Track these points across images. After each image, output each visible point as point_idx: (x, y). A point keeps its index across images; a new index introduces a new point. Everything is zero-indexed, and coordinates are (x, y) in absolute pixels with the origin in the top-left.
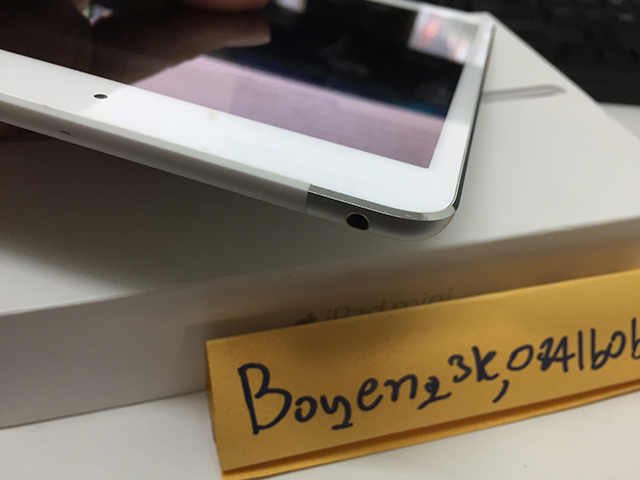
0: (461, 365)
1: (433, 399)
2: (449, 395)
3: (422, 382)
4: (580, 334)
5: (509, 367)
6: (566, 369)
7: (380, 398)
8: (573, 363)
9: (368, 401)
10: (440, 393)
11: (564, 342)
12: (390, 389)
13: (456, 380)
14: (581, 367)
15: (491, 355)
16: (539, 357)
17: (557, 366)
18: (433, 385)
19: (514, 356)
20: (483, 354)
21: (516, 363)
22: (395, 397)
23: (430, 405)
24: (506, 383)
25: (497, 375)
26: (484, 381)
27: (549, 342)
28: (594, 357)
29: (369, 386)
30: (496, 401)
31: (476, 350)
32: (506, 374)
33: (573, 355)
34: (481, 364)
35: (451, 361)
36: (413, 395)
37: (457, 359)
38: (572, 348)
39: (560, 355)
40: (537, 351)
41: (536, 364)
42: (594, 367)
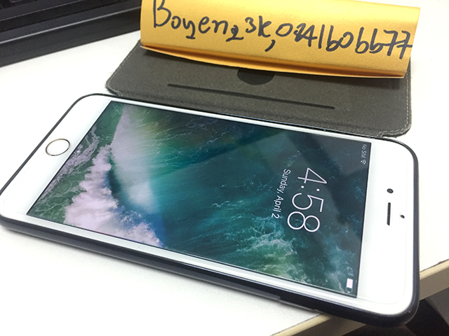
0: (251, 24)
1: (234, 38)
2: (243, 38)
3: (230, 26)
4: (323, 27)
5: (277, 32)
6: (310, 45)
7: (209, 28)
8: (315, 43)
9: (203, 28)
10: (237, 36)
11: (312, 28)
12: (214, 25)
14: (320, 47)
15: (268, 23)
16: (295, 32)
17: (304, 41)
18: (235, 30)
19: (281, 27)
20: (264, 21)
21: (282, 32)
22: (216, 31)
23: (232, 41)
24: (274, 42)
25: (269, 35)
26: (262, 36)
27: (303, 26)
28: (330, 43)
29: (205, 20)
30: (266, 50)
31: (261, 18)
32: (274, 36)
33: (316, 38)
34: (262, 26)
35: (246, 20)
36: (224, 32)
37: (250, 20)
38: (316, 33)
39: (308, 35)
40: (295, 29)
41: (292, 36)
42: (328, 49)
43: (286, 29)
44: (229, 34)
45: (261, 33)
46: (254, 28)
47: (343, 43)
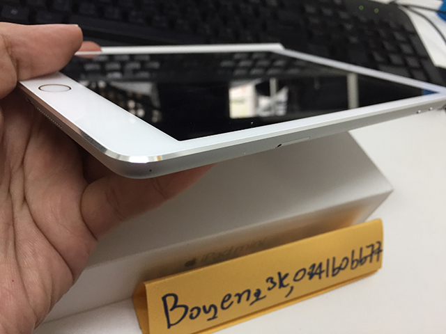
0: (272, 282)
1: (257, 300)
2: (265, 297)
3: (253, 292)
4: (328, 261)
5: (295, 280)
6: (320, 278)
7: (232, 303)
8: (324, 275)
9: (226, 305)
10: (261, 296)
11: (320, 265)
12: (237, 298)
13: (269, 289)
14: (327, 276)
15: (286, 275)
16: (309, 274)
17: (316, 277)
18: (258, 293)
19: (297, 274)
20: (283, 275)
21: (298, 278)
22: (239, 301)
23: (257, 303)
24: (292, 288)
25: (288, 285)
26: (282, 289)
27: (313, 266)
28: (334, 270)
29: (227, 298)
30: (287, 296)
31: (279, 274)
32: (292, 283)
33: (324, 271)
34: (281, 280)
35: (267, 281)
36: (248, 299)
37: (271, 279)
38: (324, 267)
39: (318, 271)
40: (308, 271)
41: (307, 277)
42: (333, 275)
43: (301, 274)
44: (253, 298)
45: (281, 285)
46: (275, 284)
47: (343, 266)
